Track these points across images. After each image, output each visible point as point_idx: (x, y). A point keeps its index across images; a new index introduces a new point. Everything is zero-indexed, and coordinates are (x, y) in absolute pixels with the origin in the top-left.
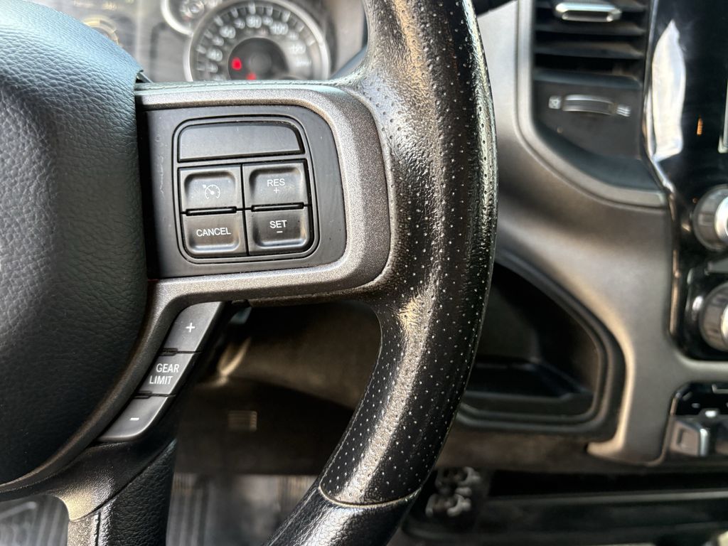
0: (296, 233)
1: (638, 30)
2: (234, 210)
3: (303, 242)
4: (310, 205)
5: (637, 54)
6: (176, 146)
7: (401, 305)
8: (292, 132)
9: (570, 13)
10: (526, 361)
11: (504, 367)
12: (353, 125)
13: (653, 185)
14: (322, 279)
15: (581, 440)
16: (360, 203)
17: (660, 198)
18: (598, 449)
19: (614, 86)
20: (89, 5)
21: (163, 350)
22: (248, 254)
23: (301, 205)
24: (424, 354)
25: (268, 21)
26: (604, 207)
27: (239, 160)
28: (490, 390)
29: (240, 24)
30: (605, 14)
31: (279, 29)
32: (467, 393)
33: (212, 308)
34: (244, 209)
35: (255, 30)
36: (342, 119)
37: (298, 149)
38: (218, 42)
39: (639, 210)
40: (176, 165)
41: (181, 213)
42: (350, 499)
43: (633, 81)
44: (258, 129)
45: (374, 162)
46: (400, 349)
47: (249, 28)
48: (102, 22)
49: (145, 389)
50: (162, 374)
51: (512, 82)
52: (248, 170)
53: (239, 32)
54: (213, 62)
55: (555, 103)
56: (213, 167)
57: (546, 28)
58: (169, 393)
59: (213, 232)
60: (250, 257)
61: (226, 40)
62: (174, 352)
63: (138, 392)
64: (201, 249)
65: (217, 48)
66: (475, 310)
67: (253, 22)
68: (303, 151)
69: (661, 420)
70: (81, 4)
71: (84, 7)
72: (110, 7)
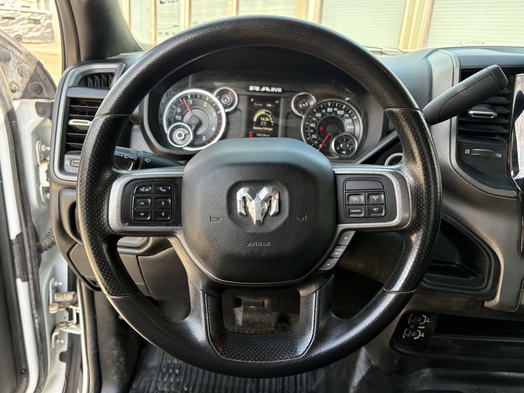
0: (382, 212)
1: (506, 121)
2: (362, 205)
3: (383, 214)
4: (386, 204)
5: (506, 131)
6: (344, 186)
7: (412, 234)
8: (381, 184)
9: (474, 114)
10: (453, 263)
11: (444, 265)
12: (399, 182)
13: (512, 188)
14: (390, 225)
15: (479, 298)
16: (401, 205)
17: (514, 193)
18: (488, 304)
19: (495, 144)
20: (261, 105)
21: (337, 245)
22: (366, 217)
23: (383, 204)
24: (419, 248)
25: (335, 109)
26: (489, 196)
27: (364, 191)
28: (436, 273)
29: (324, 111)
30: (491, 115)
31: (340, 112)
32: (426, 274)
33: (353, 233)
34: (365, 205)
35: (330, 113)
36: (396, 181)
37: (382, 188)
38: (314, 119)
39: (505, 198)
40: (345, 191)
41: (346, 205)
42: (396, 290)
43: (504, 142)
44: (370, 182)
45: (405, 193)
46: (412, 247)
47: (328, 112)
48: (266, 112)
49: (331, 256)
50: (337, 252)
51: (449, 143)
52: (367, 194)
53: (323, 115)
54: (312, 128)
55: (467, 151)
56: (357, 193)
57: (464, 119)
58: (339, 257)
59: (356, 211)
60: (367, 219)
61: (317, 118)
62: (340, 245)
63: (330, 257)
64: (352, 216)
65: (313, 122)
66: (435, 236)
67: (330, 110)
68: (384, 189)
69: (518, 290)
70: (257, 105)
71: (258, 106)
72: (269, 105)
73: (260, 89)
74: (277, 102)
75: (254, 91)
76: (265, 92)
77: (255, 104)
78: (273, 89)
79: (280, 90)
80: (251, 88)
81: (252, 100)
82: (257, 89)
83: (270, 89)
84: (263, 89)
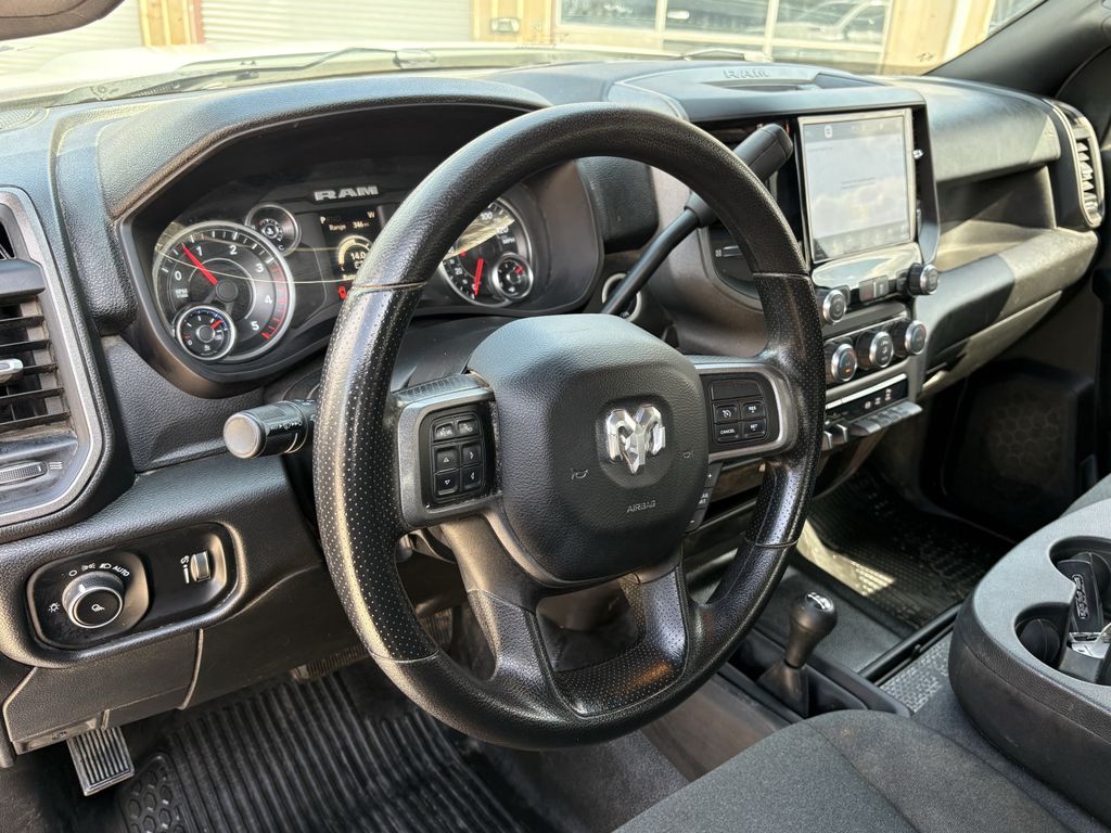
2: (737, 421)
3: (764, 433)
20: (343, 227)
22: (741, 440)
27: (738, 399)
34: (741, 421)
40: (711, 402)
41: (714, 424)
48: (357, 240)
52: (741, 404)
55: (718, 253)
70: (336, 228)
71: (338, 230)
72: (358, 225)
73: (337, 195)
74: (371, 215)
75: (326, 200)
76: (348, 198)
77: (331, 227)
78: (361, 191)
79: (373, 190)
80: (319, 196)
81: (323, 219)
82: (331, 195)
83: (356, 192)
84: (343, 194)
